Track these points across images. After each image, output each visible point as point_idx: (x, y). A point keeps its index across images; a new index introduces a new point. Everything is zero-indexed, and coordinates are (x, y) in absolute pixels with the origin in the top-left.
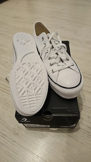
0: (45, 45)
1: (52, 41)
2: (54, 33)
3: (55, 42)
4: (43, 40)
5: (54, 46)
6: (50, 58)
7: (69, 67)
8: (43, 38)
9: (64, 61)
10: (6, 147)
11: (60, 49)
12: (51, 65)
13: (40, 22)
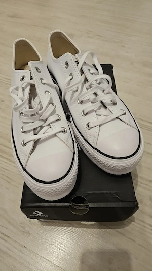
0: (71, 77)
1: (84, 69)
2: (88, 52)
3: (89, 70)
4: (67, 68)
5: (88, 78)
6: (82, 102)
7: (117, 118)
8: (67, 64)
9: (108, 107)
10: (10, 256)
11: (100, 84)
12: (85, 114)
13: (59, 31)
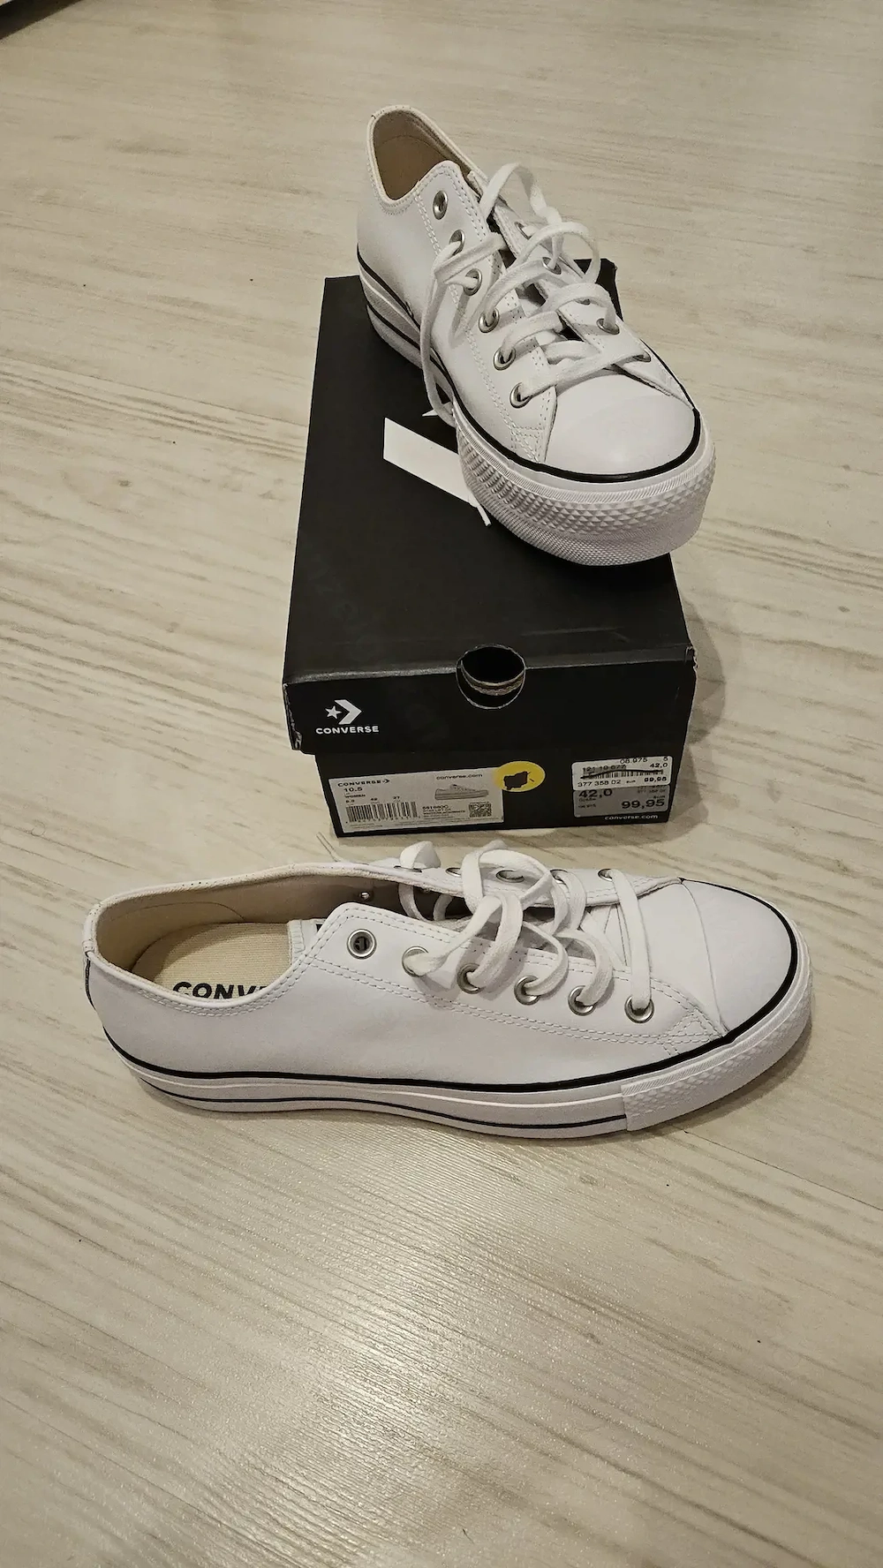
0: (457, 245)
1: (501, 216)
2: (511, 168)
3: (521, 226)
4: (439, 217)
5: (516, 249)
6: (492, 324)
7: (617, 369)
8: (441, 202)
9: (584, 336)
11: (558, 269)
12: (505, 361)
